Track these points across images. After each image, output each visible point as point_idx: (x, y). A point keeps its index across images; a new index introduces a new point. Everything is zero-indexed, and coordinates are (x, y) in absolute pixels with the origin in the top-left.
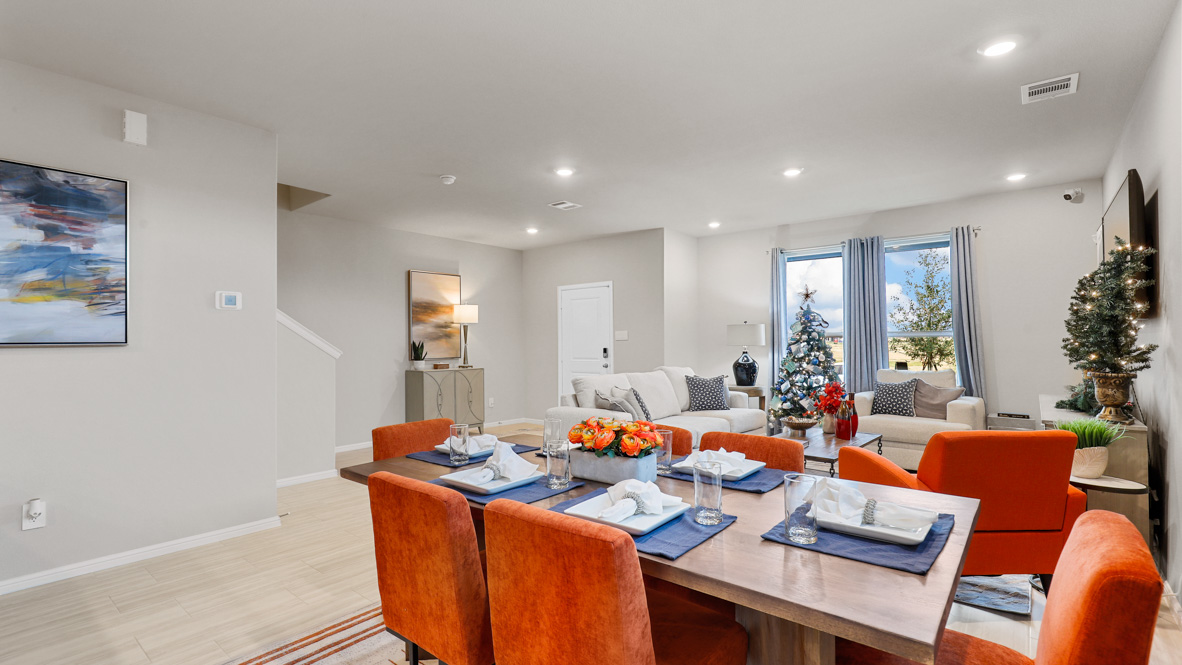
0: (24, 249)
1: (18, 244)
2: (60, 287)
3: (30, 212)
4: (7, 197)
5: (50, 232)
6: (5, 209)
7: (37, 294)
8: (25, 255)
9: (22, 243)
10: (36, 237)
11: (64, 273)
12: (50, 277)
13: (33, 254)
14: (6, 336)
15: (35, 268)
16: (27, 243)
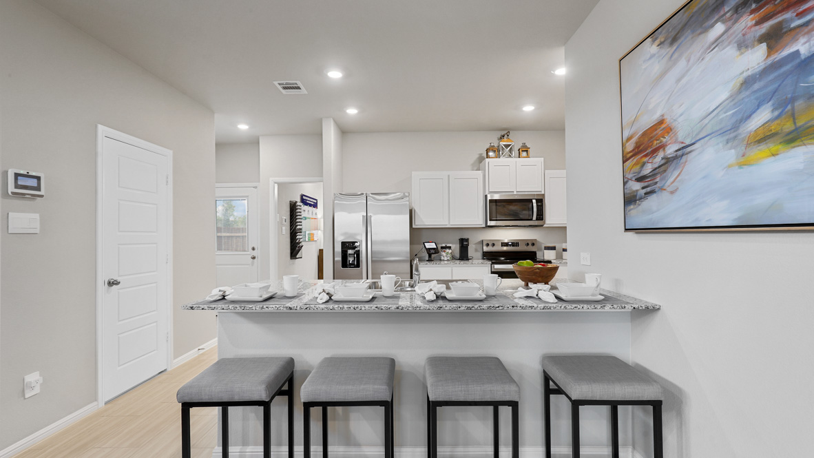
0: (747, 83)
1: (741, 79)
2: (789, 126)
3: (750, 24)
4: (730, 19)
5: (773, 39)
6: (728, 37)
7: (763, 146)
8: (748, 93)
9: (745, 74)
10: (757, 57)
11: (793, 100)
12: (776, 113)
13: (756, 86)
14: (736, 215)
15: (759, 107)
16: (749, 73)
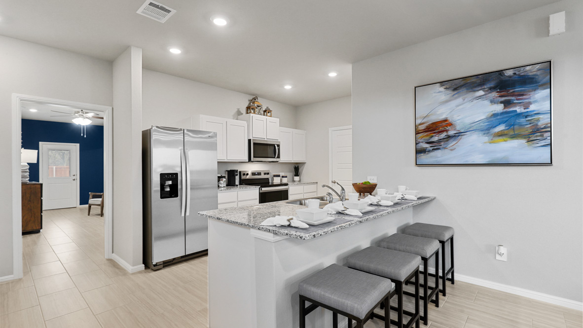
0: (495, 115)
1: (492, 113)
2: (512, 133)
3: (496, 96)
4: (487, 91)
5: (507, 104)
6: (486, 97)
7: (501, 138)
8: (495, 119)
9: (494, 112)
10: (499, 108)
11: (514, 125)
12: (507, 128)
13: (499, 117)
14: (487, 160)
15: (499, 124)
16: (496, 112)
